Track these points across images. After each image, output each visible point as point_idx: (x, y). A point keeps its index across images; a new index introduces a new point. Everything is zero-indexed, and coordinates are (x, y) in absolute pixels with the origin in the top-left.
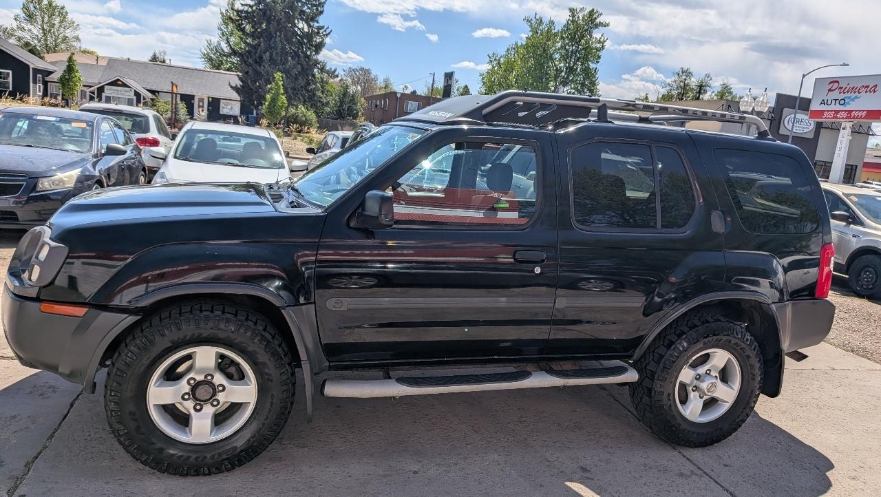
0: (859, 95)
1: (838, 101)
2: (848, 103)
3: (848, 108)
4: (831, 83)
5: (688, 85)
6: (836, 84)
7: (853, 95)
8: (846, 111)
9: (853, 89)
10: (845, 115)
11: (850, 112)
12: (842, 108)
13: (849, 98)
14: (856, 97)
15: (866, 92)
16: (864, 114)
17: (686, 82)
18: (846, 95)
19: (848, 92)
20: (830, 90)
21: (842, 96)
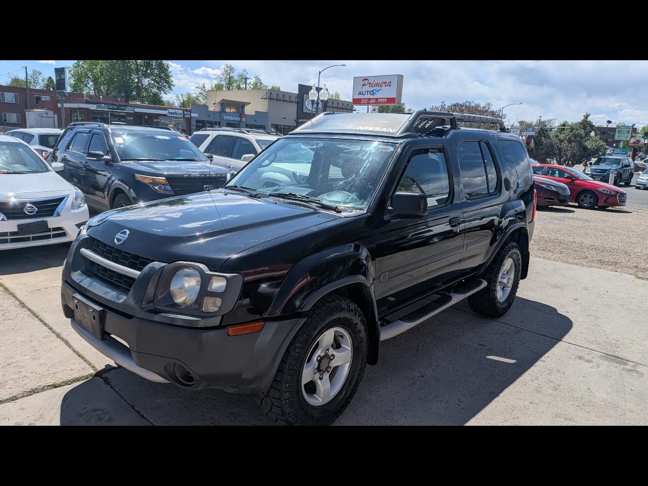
0: (381, 88)
1: (369, 92)
2: (376, 94)
3: (375, 96)
4: (363, 80)
5: (232, 77)
6: (367, 81)
7: (378, 88)
8: (374, 99)
9: (377, 85)
10: (374, 101)
11: (377, 99)
12: (372, 97)
13: (376, 90)
14: (379, 90)
15: (385, 86)
16: (385, 100)
17: (231, 75)
18: (374, 88)
19: (374, 86)
20: (363, 85)
21: (371, 89)
